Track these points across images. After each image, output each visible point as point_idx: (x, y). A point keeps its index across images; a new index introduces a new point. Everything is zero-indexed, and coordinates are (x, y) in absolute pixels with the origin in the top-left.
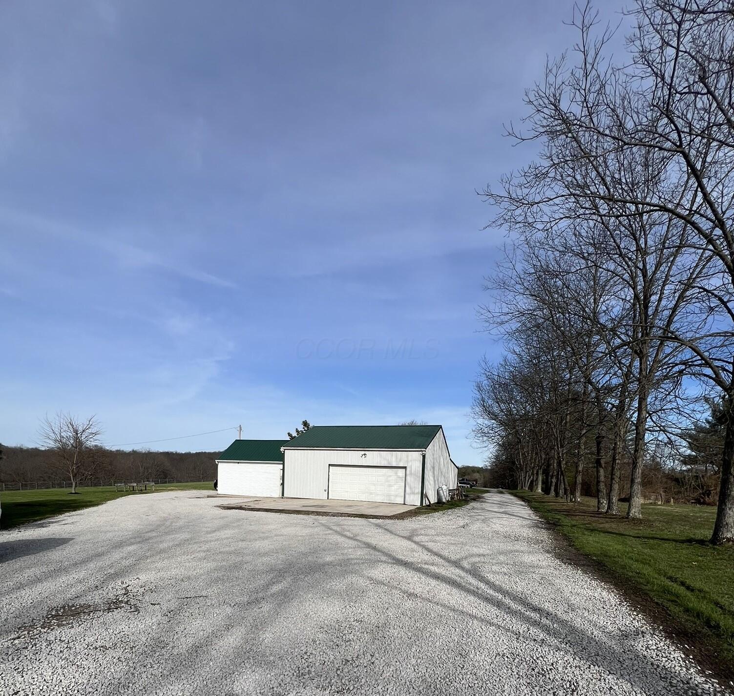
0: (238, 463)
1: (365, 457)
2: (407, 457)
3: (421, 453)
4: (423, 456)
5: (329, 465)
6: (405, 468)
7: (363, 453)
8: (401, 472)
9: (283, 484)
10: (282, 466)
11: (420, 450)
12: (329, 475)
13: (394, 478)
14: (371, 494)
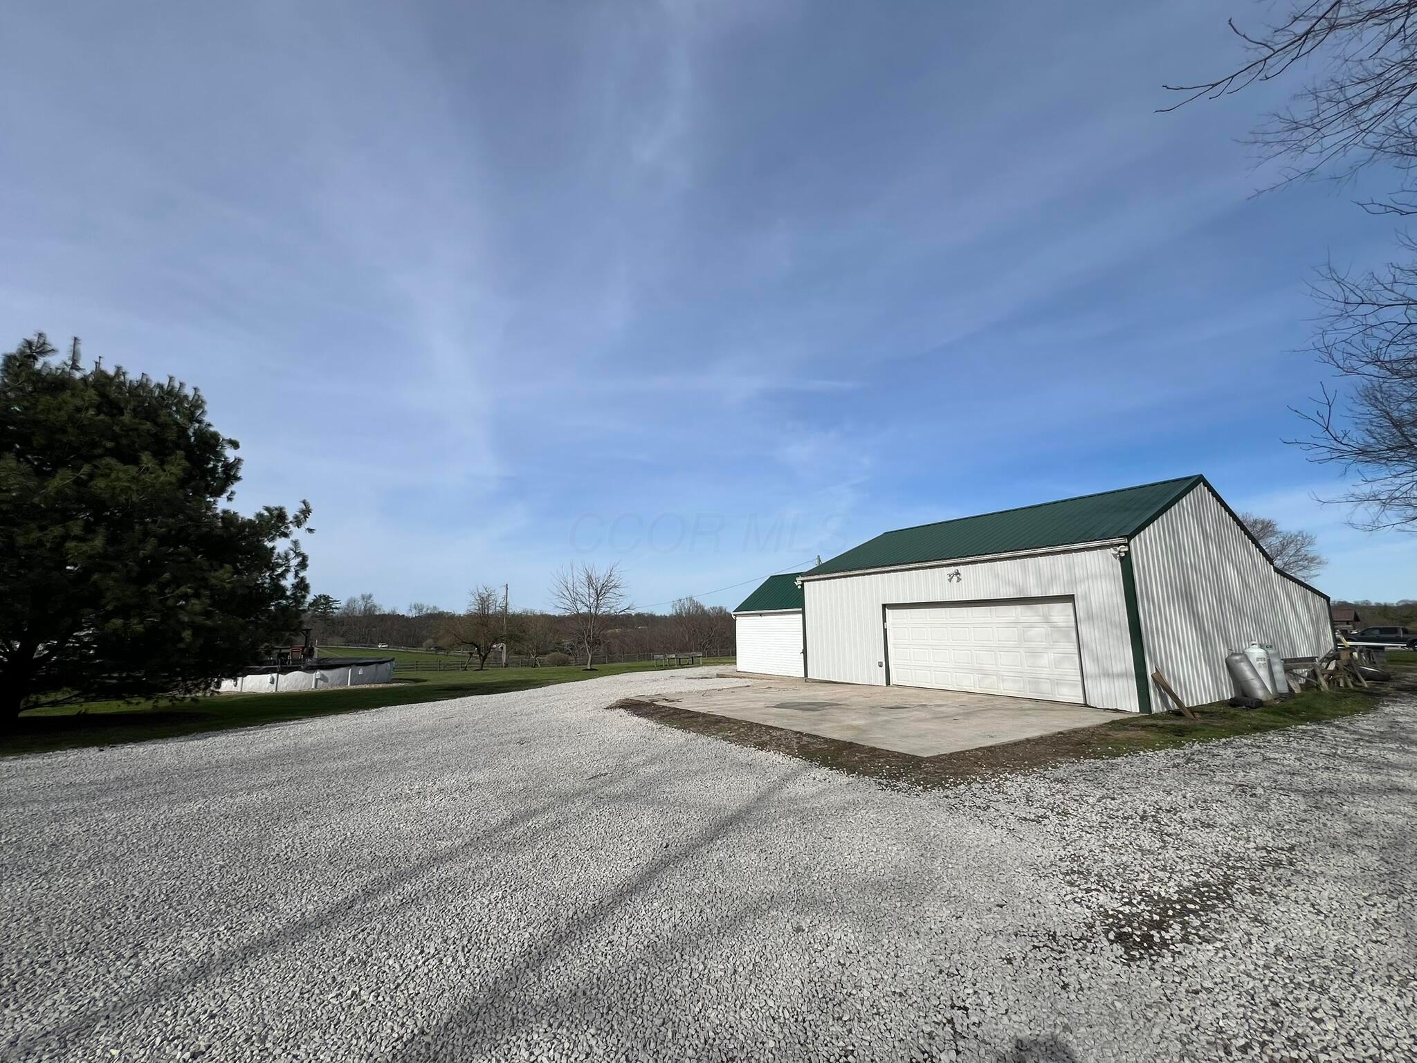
0: (761, 615)
1: (959, 580)
2: (1071, 568)
3: (1112, 551)
4: (1122, 559)
5: (884, 606)
6: (1070, 598)
7: (952, 569)
8: (1061, 613)
9: (805, 652)
10: (801, 616)
11: (1107, 542)
12: (885, 630)
13: (1040, 631)
14: (986, 674)
